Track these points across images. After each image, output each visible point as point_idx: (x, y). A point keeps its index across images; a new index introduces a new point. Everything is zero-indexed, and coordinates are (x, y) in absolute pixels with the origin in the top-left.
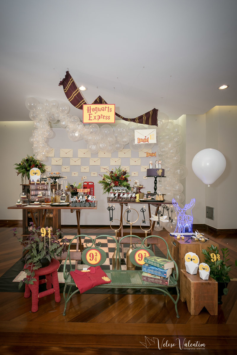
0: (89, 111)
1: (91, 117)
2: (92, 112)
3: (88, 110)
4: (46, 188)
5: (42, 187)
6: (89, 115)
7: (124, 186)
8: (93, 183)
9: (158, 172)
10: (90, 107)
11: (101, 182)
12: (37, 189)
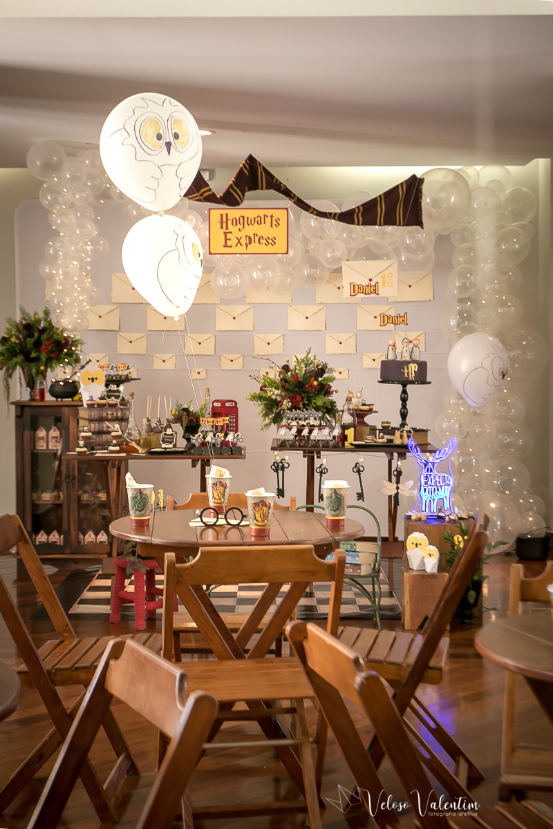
0: (224, 225)
1: (230, 240)
2: (231, 228)
3: (222, 223)
4: (122, 416)
5: (113, 414)
6: (225, 233)
7: (317, 409)
8: (236, 403)
9: (406, 371)
10: (227, 215)
11: (254, 398)
12: (102, 417)
